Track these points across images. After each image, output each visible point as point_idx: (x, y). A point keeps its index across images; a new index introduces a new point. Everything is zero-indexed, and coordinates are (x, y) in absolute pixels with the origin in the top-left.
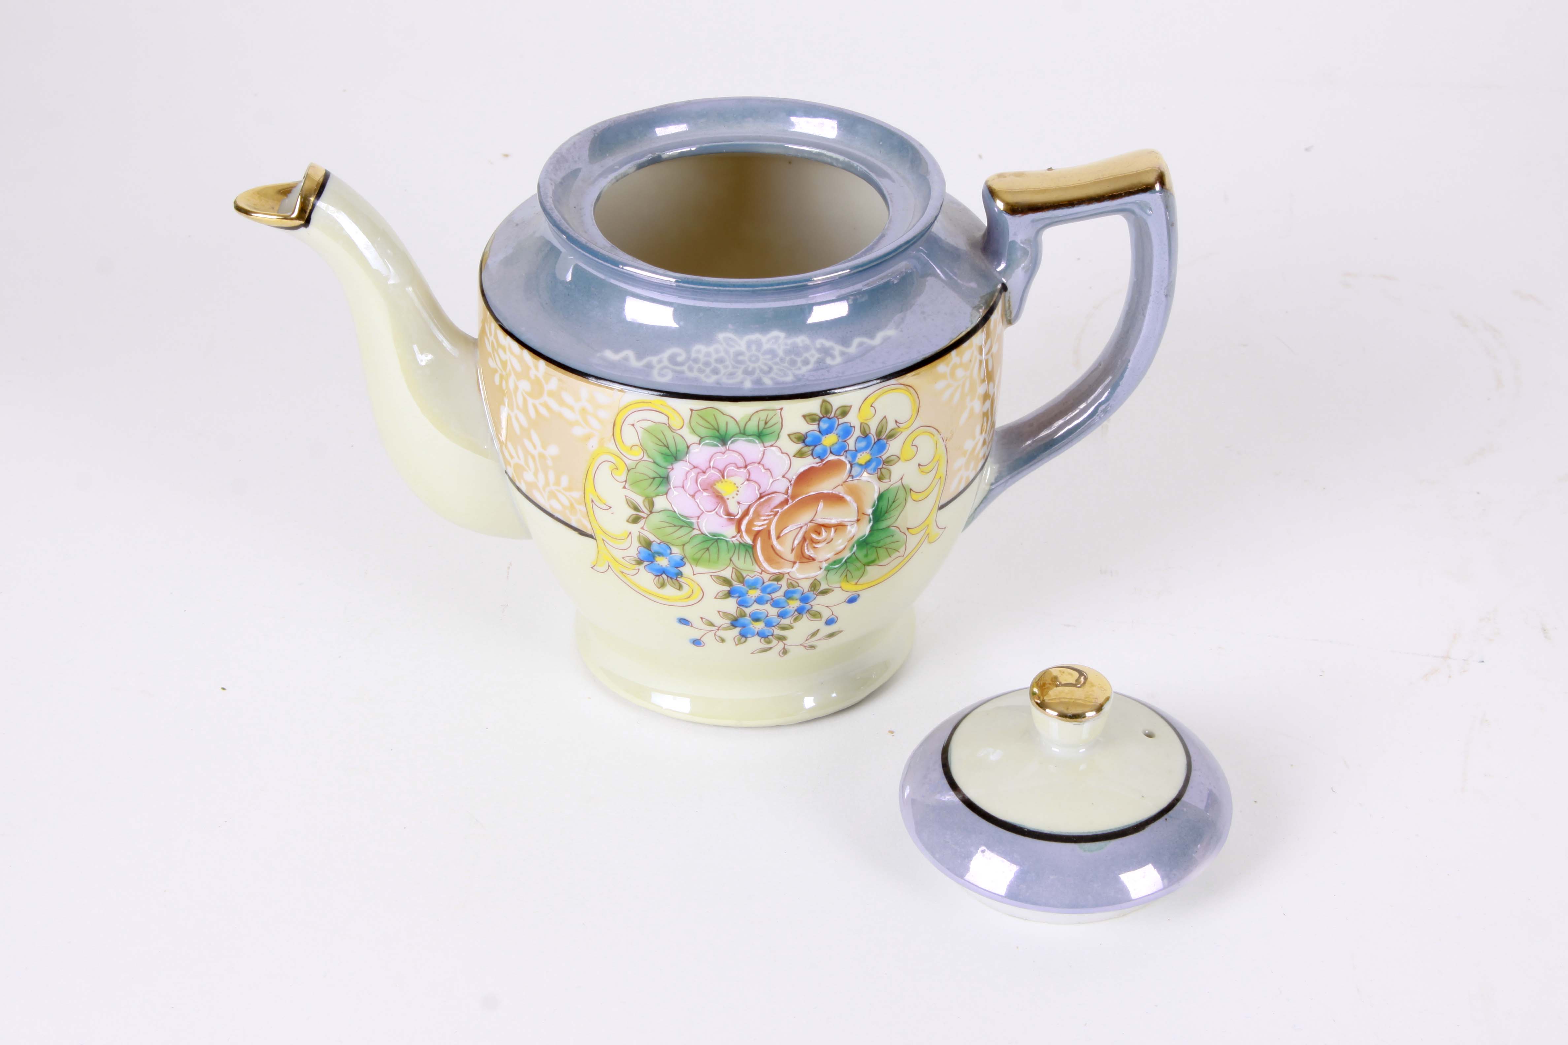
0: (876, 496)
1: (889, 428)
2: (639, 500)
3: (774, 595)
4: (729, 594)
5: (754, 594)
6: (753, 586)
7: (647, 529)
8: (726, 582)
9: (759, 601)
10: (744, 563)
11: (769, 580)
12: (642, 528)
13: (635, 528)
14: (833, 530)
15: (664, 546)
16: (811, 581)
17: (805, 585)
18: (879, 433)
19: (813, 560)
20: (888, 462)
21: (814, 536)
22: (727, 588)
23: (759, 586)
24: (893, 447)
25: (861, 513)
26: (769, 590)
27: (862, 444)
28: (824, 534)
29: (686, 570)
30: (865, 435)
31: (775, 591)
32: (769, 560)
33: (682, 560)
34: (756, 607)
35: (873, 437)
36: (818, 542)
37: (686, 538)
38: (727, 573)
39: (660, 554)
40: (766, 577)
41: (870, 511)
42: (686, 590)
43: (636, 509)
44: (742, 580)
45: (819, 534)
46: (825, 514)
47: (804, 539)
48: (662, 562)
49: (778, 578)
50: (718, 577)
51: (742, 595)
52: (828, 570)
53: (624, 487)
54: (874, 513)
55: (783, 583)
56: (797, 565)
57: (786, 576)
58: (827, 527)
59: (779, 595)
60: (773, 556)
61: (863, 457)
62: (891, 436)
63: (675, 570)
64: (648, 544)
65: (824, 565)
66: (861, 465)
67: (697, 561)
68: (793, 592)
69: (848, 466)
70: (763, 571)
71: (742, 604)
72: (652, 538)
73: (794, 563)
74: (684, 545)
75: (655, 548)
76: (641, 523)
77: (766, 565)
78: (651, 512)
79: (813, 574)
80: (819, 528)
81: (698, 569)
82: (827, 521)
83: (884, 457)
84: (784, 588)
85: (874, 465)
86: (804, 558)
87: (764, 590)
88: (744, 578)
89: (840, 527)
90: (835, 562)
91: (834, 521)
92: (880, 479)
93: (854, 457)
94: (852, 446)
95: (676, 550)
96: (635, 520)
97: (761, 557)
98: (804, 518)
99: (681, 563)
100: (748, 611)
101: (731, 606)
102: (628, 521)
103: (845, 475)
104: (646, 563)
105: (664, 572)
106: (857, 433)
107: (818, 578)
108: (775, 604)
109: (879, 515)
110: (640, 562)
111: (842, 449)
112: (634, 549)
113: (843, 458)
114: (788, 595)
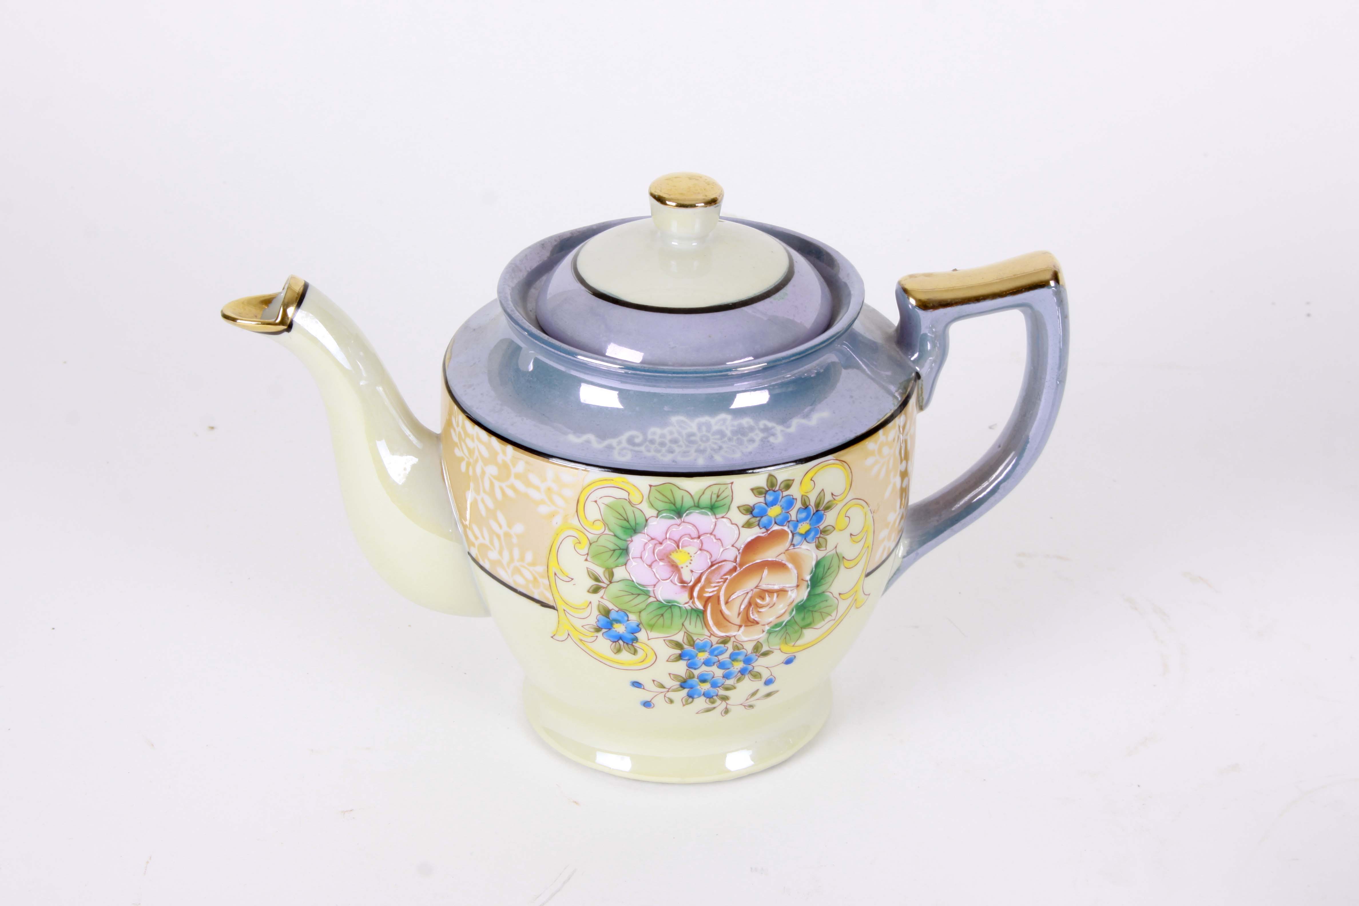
0: (814, 563)
1: (826, 501)
2: (600, 571)
3: (721, 657)
4: (680, 657)
5: (703, 656)
6: (702, 649)
7: (607, 598)
8: (678, 645)
9: (707, 663)
10: (695, 628)
11: (717, 643)
12: (602, 597)
13: (595, 598)
14: (775, 595)
15: (622, 613)
16: (754, 643)
17: (749, 647)
18: (817, 505)
19: (757, 623)
20: (824, 532)
21: (759, 601)
22: (679, 652)
23: (708, 649)
24: (830, 518)
25: (800, 579)
26: (716, 653)
27: (803, 515)
28: (768, 599)
29: (641, 635)
30: (806, 507)
31: (722, 653)
32: (718, 624)
33: (638, 626)
34: (704, 669)
35: (812, 509)
36: (762, 607)
37: (643, 606)
38: (679, 638)
39: (618, 621)
40: (714, 640)
41: (808, 577)
42: (641, 655)
43: (597, 579)
44: (692, 643)
45: (763, 598)
46: (770, 580)
47: (750, 604)
48: (620, 629)
49: (725, 641)
50: (671, 641)
51: (692, 657)
52: (770, 633)
53: (586, 560)
54: (811, 579)
55: (730, 645)
56: (743, 629)
57: (733, 639)
58: (771, 592)
59: (725, 657)
60: (721, 620)
61: (804, 527)
62: (828, 508)
63: (630, 636)
64: (606, 612)
65: (767, 628)
66: (801, 535)
67: (652, 627)
68: (738, 654)
69: (790, 536)
70: (712, 634)
71: (691, 666)
72: (611, 606)
73: (740, 626)
74: (640, 612)
75: (613, 615)
76: (602, 592)
77: (715, 629)
78: (611, 582)
79: (756, 637)
80: (763, 593)
81: (653, 634)
82: (770, 587)
83: (821, 527)
84: (730, 650)
85: (812, 534)
86: (748, 622)
87: (711, 653)
88: (694, 642)
89: (782, 592)
90: (776, 625)
91: (776, 587)
92: (818, 547)
93: (796, 527)
94: (794, 517)
95: (633, 618)
96: (596, 590)
97: (711, 622)
98: (750, 584)
99: (638, 629)
100: (696, 673)
101: (681, 668)
102: (588, 591)
103: (787, 544)
104: (604, 630)
105: (620, 638)
106: (798, 505)
107: (761, 641)
108: (721, 665)
109: (816, 581)
110: (598, 629)
111: (785, 520)
112: (593, 618)
113: (786, 528)
114: (733, 657)
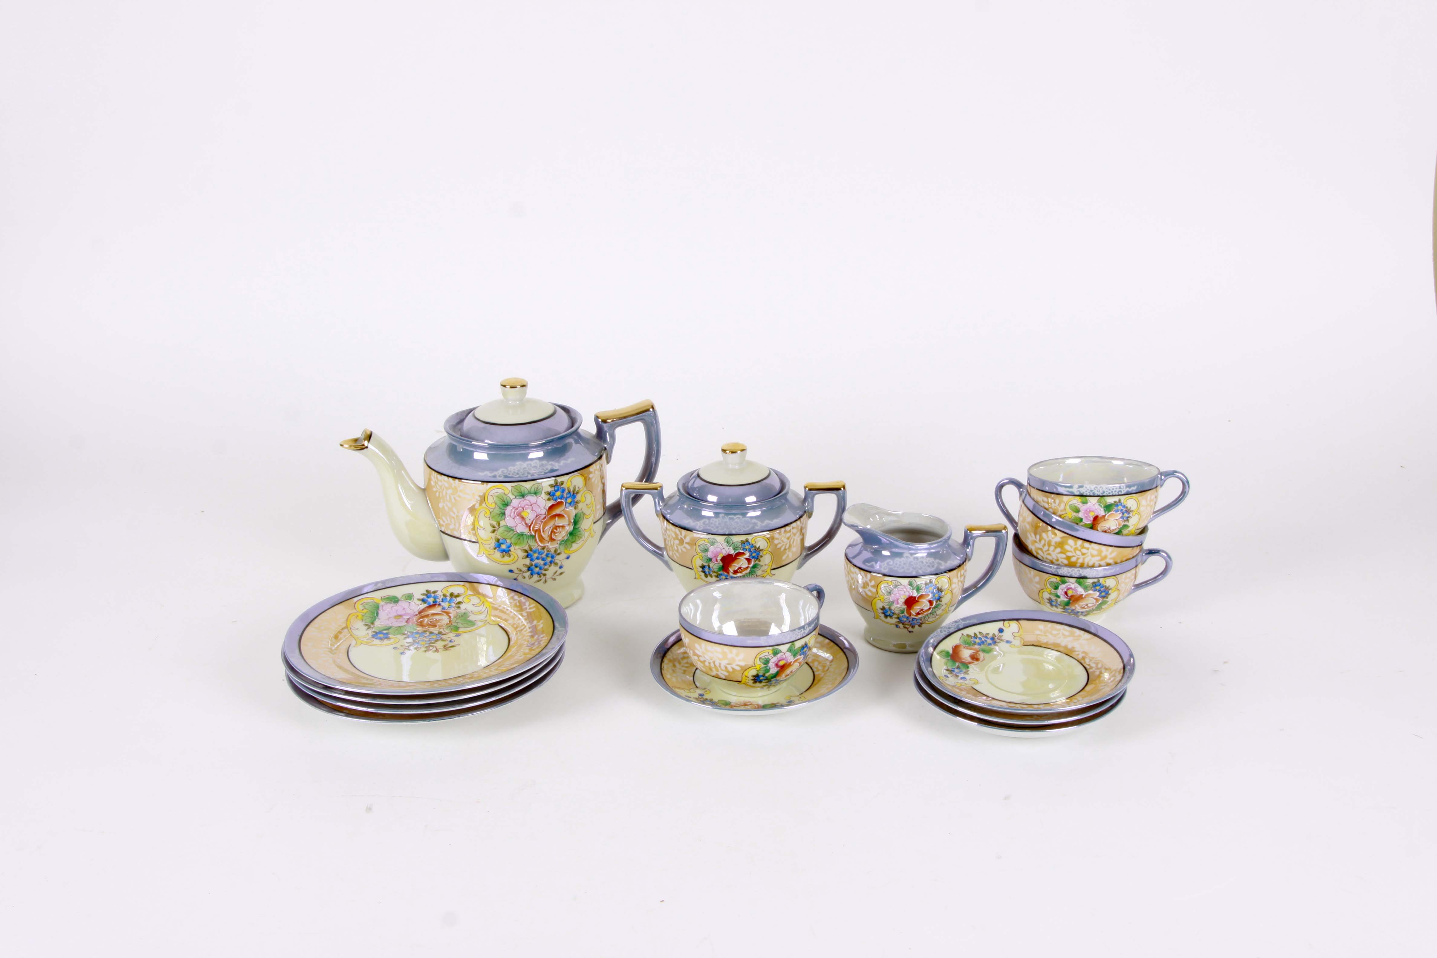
0: (574, 515)
1: (577, 490)
2: (495, 523)
3: (543, 555)
4: (527, 556)
5: (536, 555)
6: (535, 552)
7: (499, 534)
8: (526, 551)
9: (538, 558)
10: (532, 543)
11: (541, 549)
12: (496, 534)
13: (493, 535)
14: (561, 528)
15: (504, 540)
16: (555, 549)
17: (553, 551)
18: (574, 491)
19: (555, 540)
20: (577, 502)
21: (555, 531)
22: (526, 554)
23: (537, 552)
24: (578, 497)
25: (570, 522)
26: (540, 553)
27: (568, 495)
28: (558, 530)
29: (512, 548)
30: (569, 492)
31: (543, 553)
32: (541, 541)
33: (510, 544)
34: (536, 561)
35: (572, 493)
36: (556, 533)
37: (512, 536)
38: (526, 548)
39: (503, 544)
40: (540, 548)
41: (573, 521)
42: (512, 557)
43: (494, 527)
44: (531, 550)
45: (556, 529)
46: (558, 522)
47: (552, 532)
48: (503, 547)
49: (543, 548)
50: (523, 550)
51: (531, 556)
52: (560, 544)
53: (489, 520)
54: (574, 522)
55: (545, 550)
56: (550, 543)
57: (546, 547)
58: (559, 527)
59: (544, 555)
60: (542, 539)
61: (569, 500)
62: (577, 493)
63: (508, 549)
64: (498, 541)
65: (559, 542)
66: (569, 503)
67: (516, 544)
68: (549, 554)
69: (565, 503)
70: (539, 545)
71: (532, 560)
72: (499, 537)
73: (549, 541)
74: (511, 538)
75: (501, 541)
76: (496, 532)
77: (539, 543)
78: (499, 527)
79: (555, 546)
80: (556, 527)
81: (517, 547)
82: (559, 525)
83: (576, 500)
84: (546, 552)
85: (573, 503)
86: (552, 540)
87: (539, 554)
88: (532, 549)
89: (563, 527)
90: (562, 541)
91: (561, 525)
92: (575, 508)
93: (566, 500)
94: (565, 496)
95: (508, 541)
96: (493, 532)
97: (538, 540)
98: (551, 524)
99: (509, 547)
100: (533, 563)
101: (527, 561)
102: (491, 533)
103: (564, 507)
104: (498, 548)
105: (504, 551)
106: (567, 491)
107: (557, 548)
108: (543, 559)
109: (575, 523)
110: (495, 548)
111: (562, 497)
112: (493, 544)
113: (563, 500)
114: (547, 555)
